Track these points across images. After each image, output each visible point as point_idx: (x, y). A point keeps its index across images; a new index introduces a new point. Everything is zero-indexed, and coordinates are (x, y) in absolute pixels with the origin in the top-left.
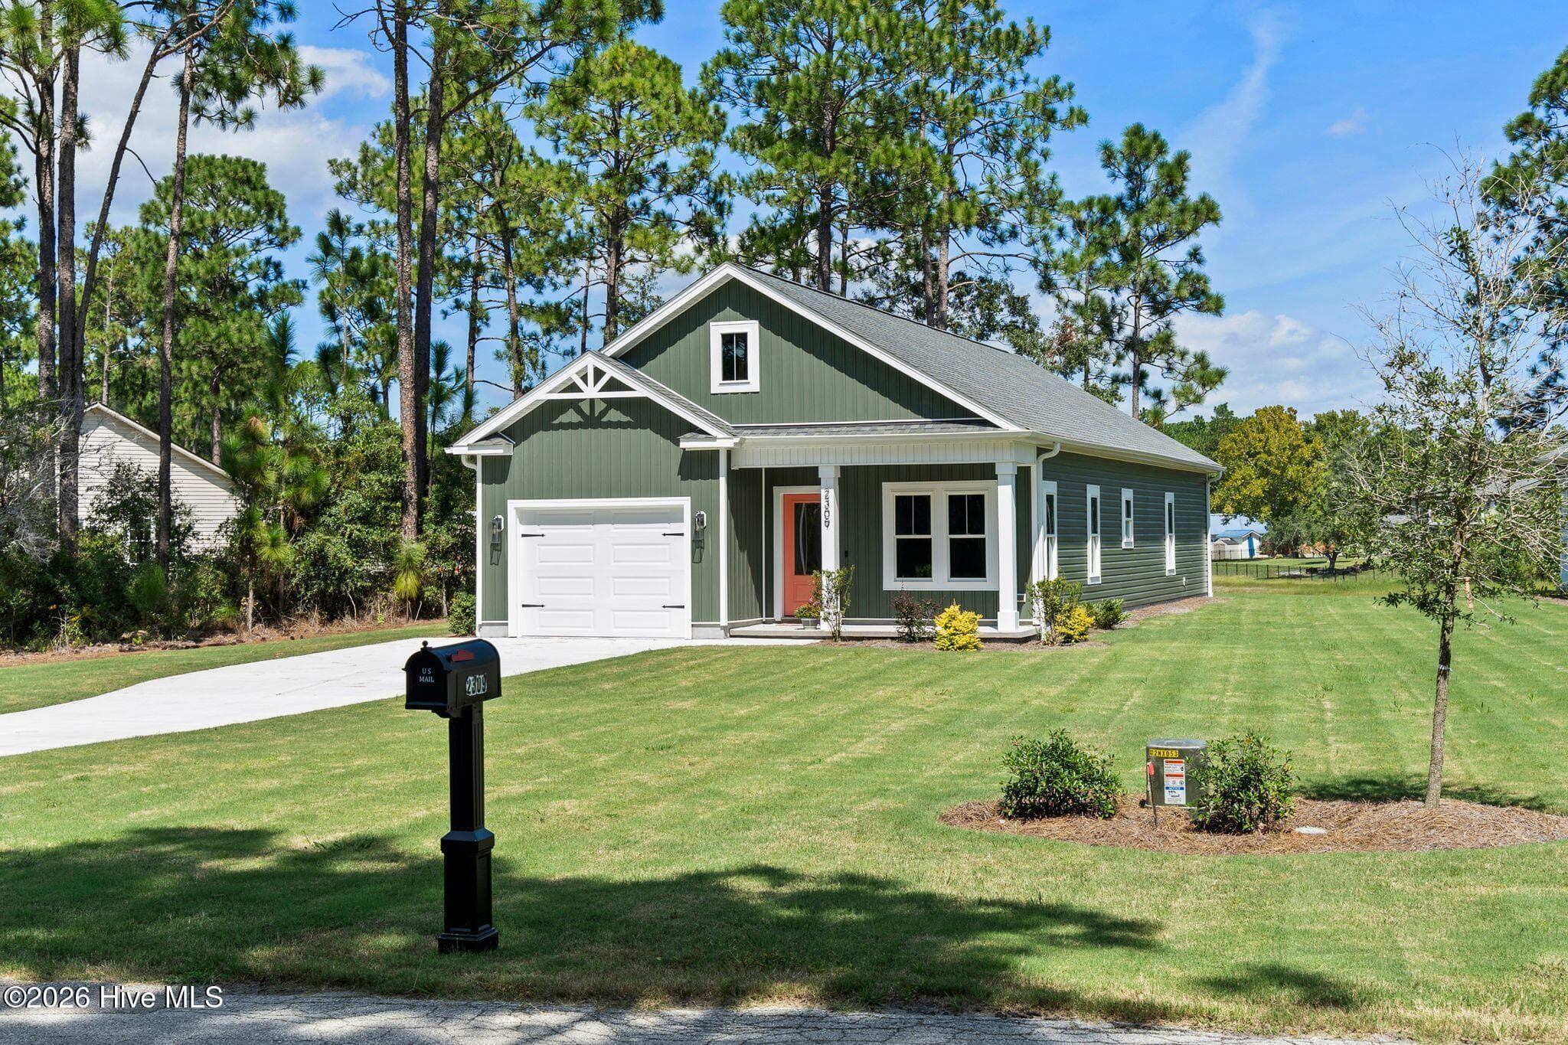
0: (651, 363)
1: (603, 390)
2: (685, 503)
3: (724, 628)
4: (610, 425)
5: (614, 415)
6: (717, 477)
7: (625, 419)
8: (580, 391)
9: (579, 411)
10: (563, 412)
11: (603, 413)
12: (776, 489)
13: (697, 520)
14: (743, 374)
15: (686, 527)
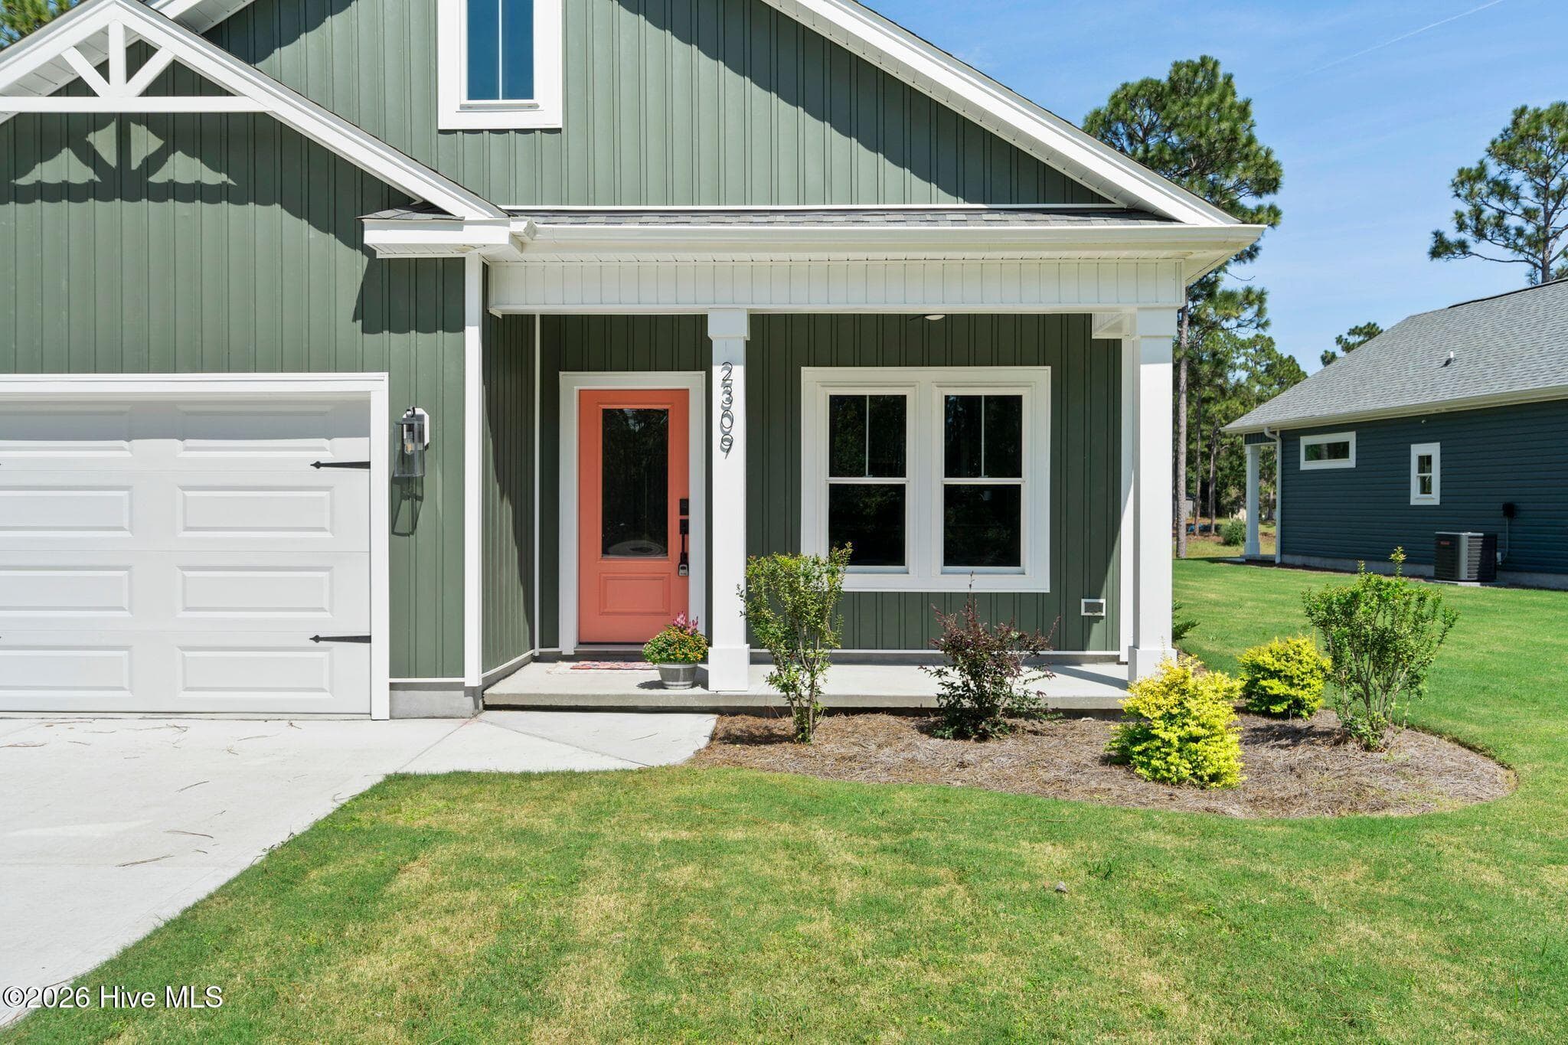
0: (284, 55)
1: (149, 92)
2: (376, 387)
3: (471, 692)
4: (174, 191)
5: (183, 168)
6: (461, 328)
7: (212, 178)
8: (89, 92)
9: (90, 157)
10: (46, 153)
11: (155, 162)
12: (565, 377)
13: (406, 429)
14: (521, 86)
15: (378, 447)
